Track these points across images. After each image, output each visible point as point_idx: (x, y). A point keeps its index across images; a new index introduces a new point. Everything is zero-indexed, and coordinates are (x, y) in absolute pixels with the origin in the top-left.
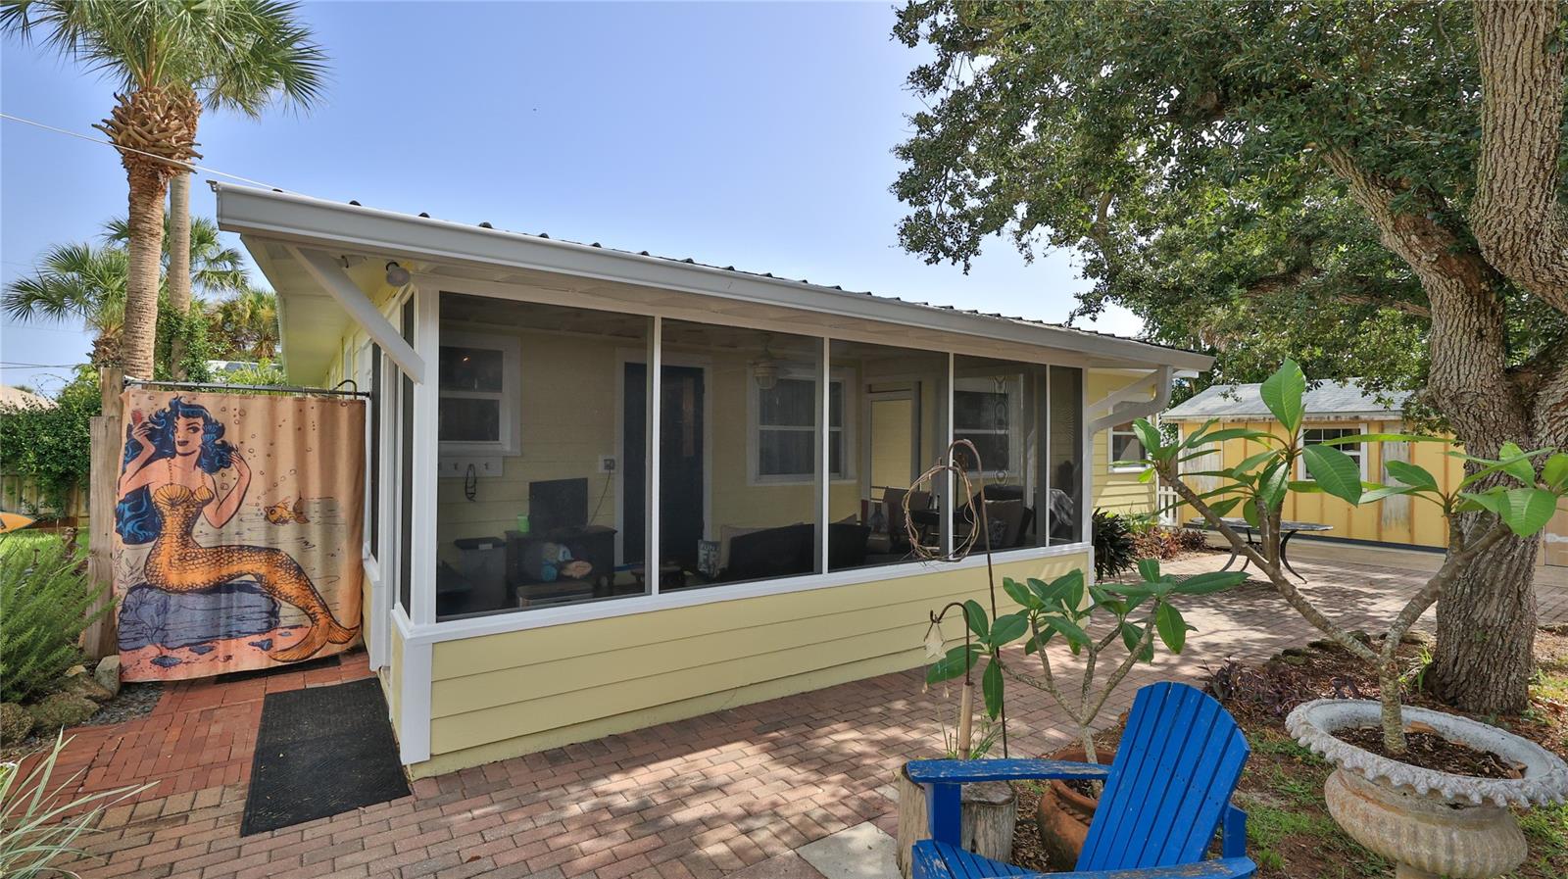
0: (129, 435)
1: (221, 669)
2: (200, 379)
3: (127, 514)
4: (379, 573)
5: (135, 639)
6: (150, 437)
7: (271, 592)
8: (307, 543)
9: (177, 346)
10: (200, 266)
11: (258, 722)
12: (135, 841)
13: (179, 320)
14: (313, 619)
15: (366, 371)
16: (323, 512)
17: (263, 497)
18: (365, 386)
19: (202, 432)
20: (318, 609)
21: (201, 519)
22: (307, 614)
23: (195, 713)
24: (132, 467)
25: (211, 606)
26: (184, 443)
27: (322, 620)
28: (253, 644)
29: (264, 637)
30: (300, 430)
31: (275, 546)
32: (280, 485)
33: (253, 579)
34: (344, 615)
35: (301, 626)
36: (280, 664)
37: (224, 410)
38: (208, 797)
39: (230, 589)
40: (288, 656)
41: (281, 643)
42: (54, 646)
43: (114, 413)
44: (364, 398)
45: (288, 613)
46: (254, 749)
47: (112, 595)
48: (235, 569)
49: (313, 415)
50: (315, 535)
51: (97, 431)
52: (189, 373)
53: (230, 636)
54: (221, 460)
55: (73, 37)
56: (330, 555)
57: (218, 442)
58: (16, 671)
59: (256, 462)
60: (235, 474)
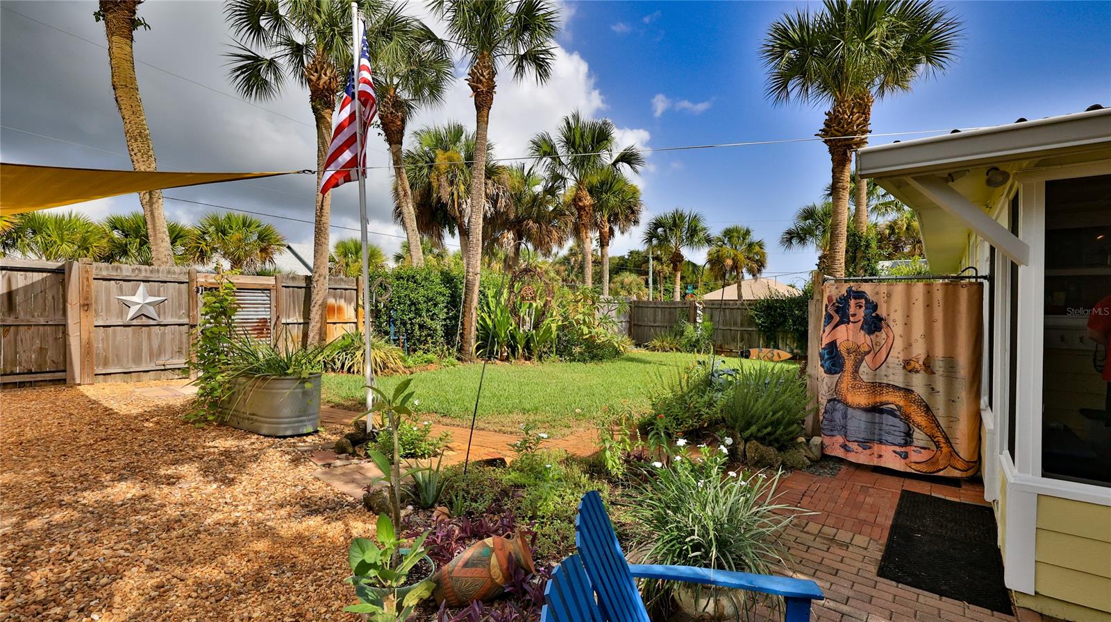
0: (826, 310)
1: (875, 462)
2: (872, 274)
3: (826, 357)
4: (993, 421)
5: (832, 430)
6: (837, 312)
7: (907, 419)
8: (933, 389)
9: (859, 255)
10: (874, 203)
11: (895, 507)
12: (821, 546)
13: (860, 238)
14: (938, 446)
15: (985, 259)
16: (945, 368)
17: (902, 353)
18: (984, 270)
19: (864, 308)
20: (942, 440)
21: (864, 364)
22: (933, 441)
23: (858, 485)
24: (828, 329)
25: (869, 420)
26: (854, 315)
27: (945, 449)
28: (895, 452)
29: (903, 449)
30: (929, 306)
31: (910, 388)
32: (914, 344)
33: (895, 408)
34: (963, 448)
35: (929, 449)
36: (913, 471)
37: (877, 293)
38: (860, 540)
39: (881, 412)
40: (919, 467)
41: (914, 457)
42: (790, 423)
43: (819, 298)
44: (982, 280)
45: (919, 437)
46: (891, 523)
47: (818, 402)
48: (885, 398)
49: (939, 295)
50: (940, 384)
51: (811, 308)
52: (866, 271)
53: (881, 442)
54: (875, 327)
55: (807, 90)
56: (951, 401)
57: (874, 315)
58: (775, 432)
59: (897, 328)
60: (884, 336)
